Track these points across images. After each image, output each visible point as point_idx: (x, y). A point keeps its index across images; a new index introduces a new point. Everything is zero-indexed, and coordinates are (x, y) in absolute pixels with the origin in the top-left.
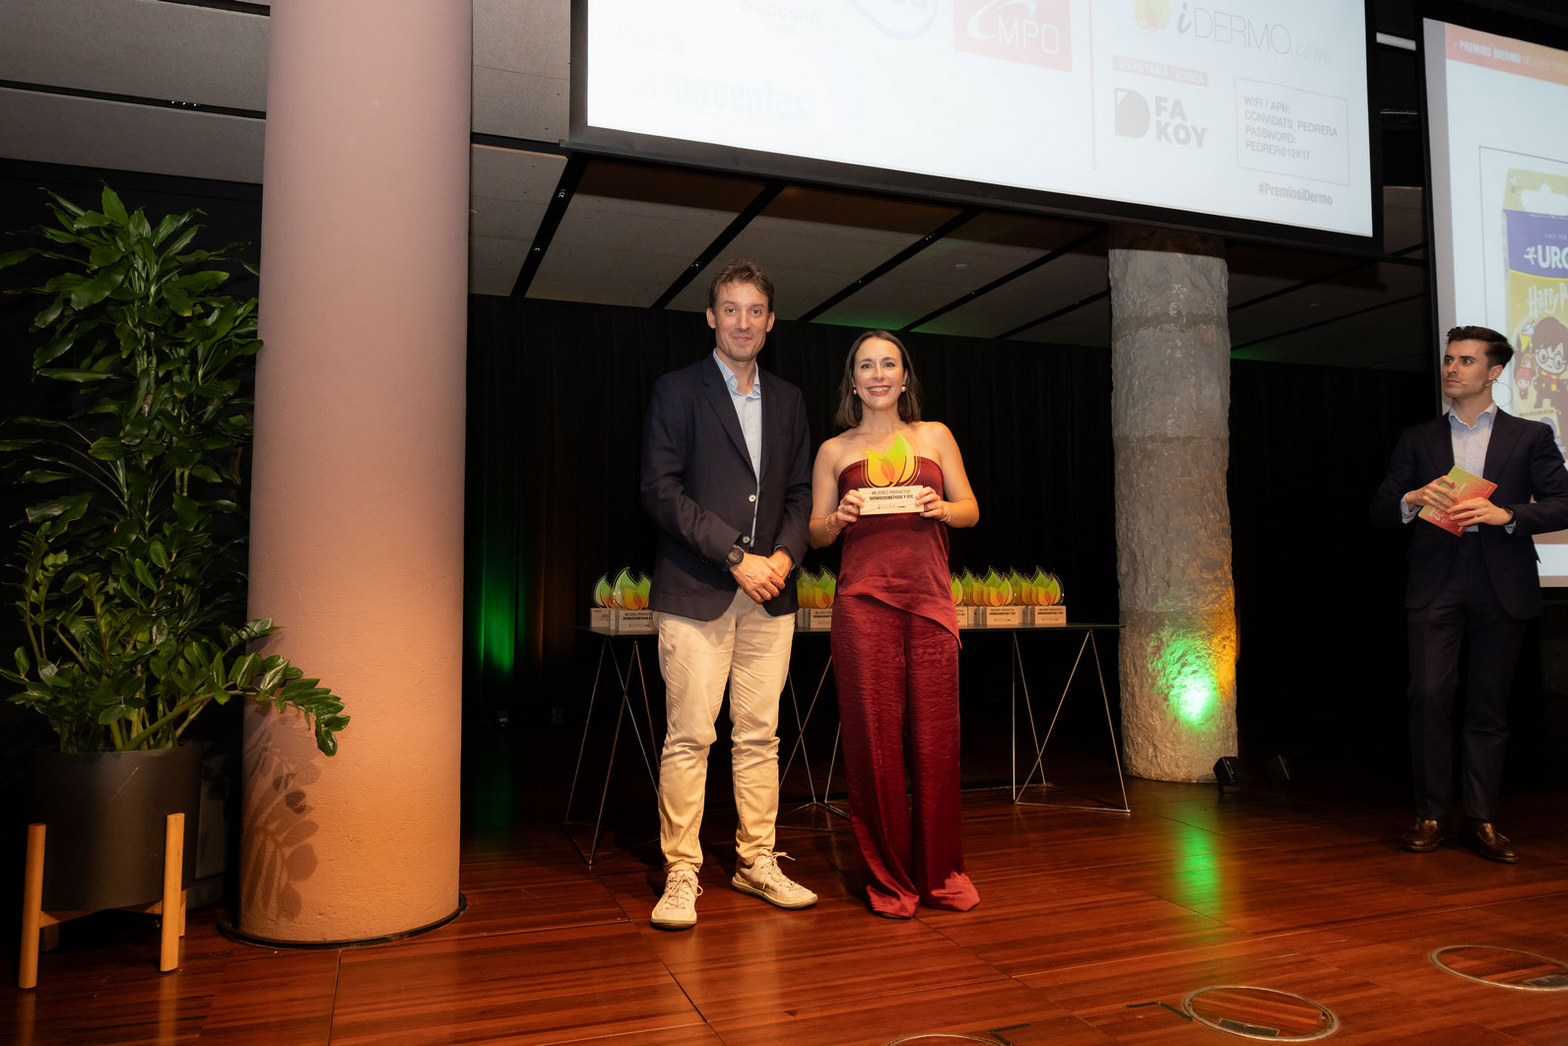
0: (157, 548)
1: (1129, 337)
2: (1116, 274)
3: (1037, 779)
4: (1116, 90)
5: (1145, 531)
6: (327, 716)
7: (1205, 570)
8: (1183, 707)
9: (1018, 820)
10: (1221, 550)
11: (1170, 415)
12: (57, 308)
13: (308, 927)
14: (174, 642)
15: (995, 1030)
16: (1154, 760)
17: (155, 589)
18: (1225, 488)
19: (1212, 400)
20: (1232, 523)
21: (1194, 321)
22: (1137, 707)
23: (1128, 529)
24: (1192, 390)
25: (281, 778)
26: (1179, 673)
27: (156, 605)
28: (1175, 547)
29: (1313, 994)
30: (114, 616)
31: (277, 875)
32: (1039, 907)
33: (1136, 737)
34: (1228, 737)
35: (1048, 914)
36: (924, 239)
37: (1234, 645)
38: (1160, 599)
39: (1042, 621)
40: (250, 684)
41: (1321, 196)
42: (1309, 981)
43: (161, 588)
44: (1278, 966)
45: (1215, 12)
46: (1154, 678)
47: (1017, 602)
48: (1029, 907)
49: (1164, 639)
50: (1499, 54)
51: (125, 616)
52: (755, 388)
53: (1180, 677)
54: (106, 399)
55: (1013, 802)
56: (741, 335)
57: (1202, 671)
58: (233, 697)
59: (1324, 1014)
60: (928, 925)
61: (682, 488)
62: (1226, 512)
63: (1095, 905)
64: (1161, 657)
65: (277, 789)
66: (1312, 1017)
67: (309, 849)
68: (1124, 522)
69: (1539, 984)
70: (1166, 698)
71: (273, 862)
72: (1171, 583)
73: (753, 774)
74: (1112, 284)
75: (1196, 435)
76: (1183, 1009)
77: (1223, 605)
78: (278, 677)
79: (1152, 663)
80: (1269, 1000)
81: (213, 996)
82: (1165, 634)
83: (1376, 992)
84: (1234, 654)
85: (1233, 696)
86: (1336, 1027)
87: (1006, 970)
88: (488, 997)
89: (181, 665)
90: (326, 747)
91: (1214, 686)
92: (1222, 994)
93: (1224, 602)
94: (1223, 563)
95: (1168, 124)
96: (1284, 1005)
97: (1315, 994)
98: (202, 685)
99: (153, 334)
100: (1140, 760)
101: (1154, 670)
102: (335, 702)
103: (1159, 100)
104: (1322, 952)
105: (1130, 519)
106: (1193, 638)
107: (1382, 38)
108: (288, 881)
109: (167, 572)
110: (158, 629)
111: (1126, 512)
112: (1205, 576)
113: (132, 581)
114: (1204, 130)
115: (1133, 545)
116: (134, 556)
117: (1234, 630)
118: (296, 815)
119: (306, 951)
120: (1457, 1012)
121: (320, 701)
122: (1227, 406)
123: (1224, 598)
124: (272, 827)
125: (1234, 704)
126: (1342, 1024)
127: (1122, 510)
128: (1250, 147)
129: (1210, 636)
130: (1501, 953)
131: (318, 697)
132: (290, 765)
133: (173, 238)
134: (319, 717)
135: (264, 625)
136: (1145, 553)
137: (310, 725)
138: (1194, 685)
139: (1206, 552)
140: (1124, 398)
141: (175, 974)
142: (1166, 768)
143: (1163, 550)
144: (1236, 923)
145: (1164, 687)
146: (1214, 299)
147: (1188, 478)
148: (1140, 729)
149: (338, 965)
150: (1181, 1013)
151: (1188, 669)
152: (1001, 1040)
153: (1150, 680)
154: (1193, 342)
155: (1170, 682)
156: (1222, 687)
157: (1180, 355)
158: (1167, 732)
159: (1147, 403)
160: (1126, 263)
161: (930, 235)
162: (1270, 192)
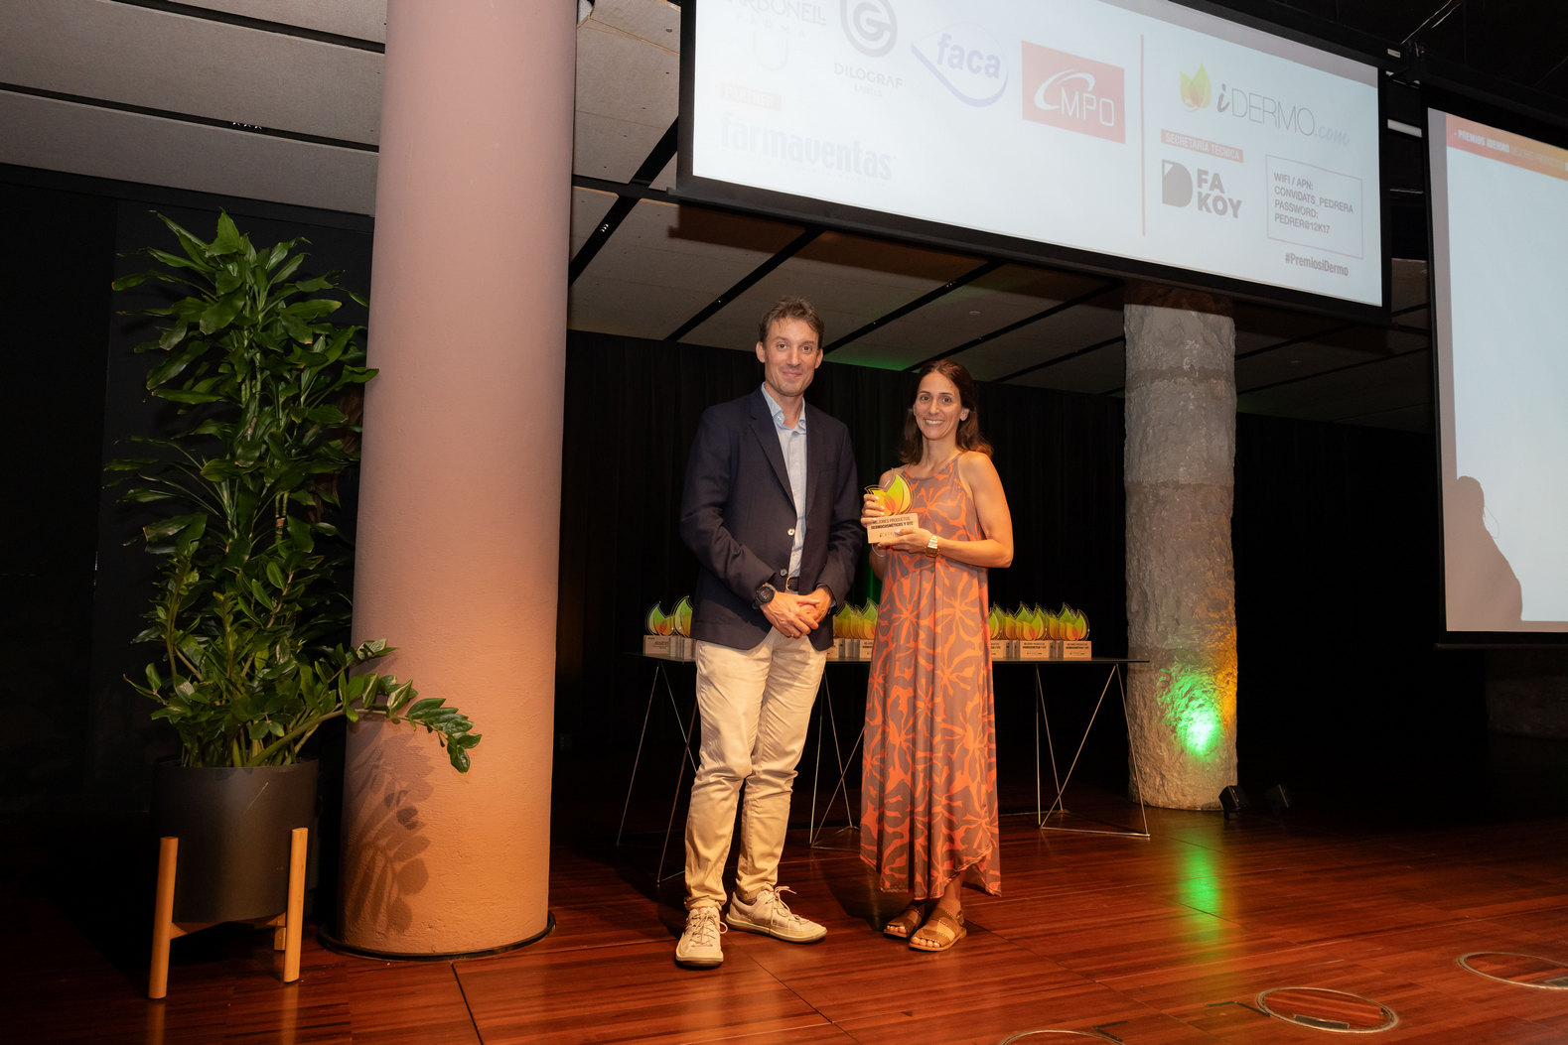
0: (273, 572)
1: (1144, 388)
2: (1131, 329)
3: (1057, 808)
4: (1164, 161)
5: (1156, 573)
6: (457, 735)
7: (1212, 610)
8: (1190, 738)
9: (1043, 844)
10: (1226, 591)
11: (1182, 463)
12: (181, 332)
13: (417, 941)
15: (1099, 1026)
16: (1161, 789)
17: (273, 608)
18: (1229, 534)
19: (1221, 448)
20: (1234, 566)
21: (1206, 375)
22: (1146, 738)
23: (1139, 569)
24: (1203, 440)
25: (393, 794)
26: (1187, 706)
27: (273, 625)
28: (1185, 588)
29: (1367, 993)
30: (240, 634)
31: (387, 889)
32: (1099, 920)
33: (1143, 766)
34: (1229, 769)
35: (1108, 927)
36: (945, 286)
37: (1236, 681)
38: (1169, 636)
39: (1069, 655)
40: (374, 701)
41: (1339, 267)
42: (1361, 983)
43: (279, 609)
44: (1329, 970)
45: (1250, 94)
46: (1163, 711)
47: (1046, 637)
48: (1089, 921)
49: (1173, 674)
50: (1491, 143)
51: (249, 635)
52: (800, 424)
53: (1189, 710)
54: (210, 420)
55: (1038, 827)
56: (791, 370)
57: (1208, 705)
58: (359, 713)
59: (1382, 1010)
60: (1002, 937)
61: (721, 520)
62: (1231, 556)
63: (1148, 919)
64: (1169, 691)
65: (389, 806)
66: (1374, 1012)
67: (420, 864)
68: (1135, 563)
69: (1558, 984)
70: (1174, 730)
71: (382, 875)
72: (1181, 621)
73: (767, 803)
74: (1126, 332)
75: (1205, 483)
76: (1258, 1007)
77: (1227, 643)
78: (402, 698)
79: (1161, 697)
81: (347, 1004)
82: (1174, 670)
83: (1421, 991)
84: (1235, 689)
85: (1235, 729)
86: (1396, 1022)
87: (1089, 975)
88: (615, 1002)
89: (302, 686)
90: (459, 765)
91: (1217, 719)
92: (1288, 994)
93: (1227, 640)
94: (1227, 602)
95: (1208, 195)
96: (1347, 1003)
97: (1371, 994)
98: (320, 703)
99: (258, 355)
101: (1162, 703)
102: (464, 721)
103: (1200, 172)
104: (1363, 958)
105: (1142, 560)
106: (1200, 673)
107: (1392, 125)
108: (399, 895)
109: (284, 593)
110: (281, 647)
111: (1138, 553)
112: (1212, 615)
113: (247, 598)
114: (1239, 203)
115: (1145, 585)
116: (248, 575)
117: (1236, 667)
118: (407, 831)
119: (416, 962)
120: (1495, 1008)
121: (448, 721)
122: (1233, 456)
123: (1228, 637)
124: (383, 842)
125: (1235, 736)
126: (1400, 1019)
127: (1132, 551)
128: (1278, 219)
129: (1215, 672)
130: (1519, 958)
131: (446, 716)
132: (402, 782)
133: (281, 265)
134: (450, 736)
135: (377, 646)
136: (1156, 593)
137: (442, 745)
138: (1200, 718)
139: (1213, 593)
140: (1137, 445)
141: (297, 985)
142: (1172, 795)
143: (1173, 591)
144: (1280, 934)
145: (1172, 720)
146: (1223, 354)
147: (1198, 523)
148: (1148, 759)
149: (453, 975)
150: (1258, 1011)
151: (1192, 704)
152: (1108, 1035)
153: (1158, 713)
154: (1204, 395)
155: (1178, 716)
156: (1226, 721)
157: (1192, 407)
158: (1174, 763)
159: (1160, 451)
160: (1142, 318)
161: (951, 282)
162: (1294, 261)
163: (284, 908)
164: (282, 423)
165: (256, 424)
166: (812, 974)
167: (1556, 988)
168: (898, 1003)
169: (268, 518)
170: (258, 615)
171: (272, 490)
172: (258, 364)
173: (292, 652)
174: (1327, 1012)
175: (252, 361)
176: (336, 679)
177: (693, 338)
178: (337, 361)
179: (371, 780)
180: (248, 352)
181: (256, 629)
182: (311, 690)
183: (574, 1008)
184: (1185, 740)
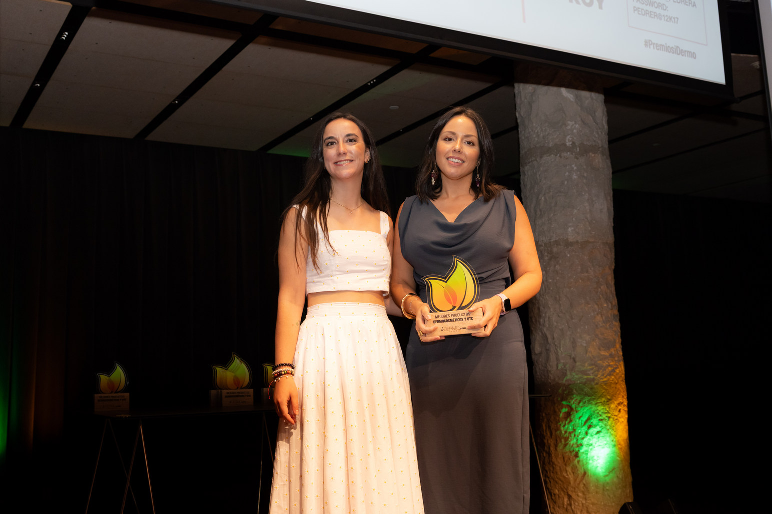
1: (535, 162)
2: (522, 115)
5: (554, 319)
7: (602, 348)
8: (591, 462)
10: (612, 332)
11: (570, 224)
16: (569, 508)
18: (612, 283)
20: (619, 310)
21: (585, 150)
22: (553, 463)
23: (540, 317)
24: (586, 204)
26: (587, 433)
28: (579, 330)
34: (626, 485)
36: (366, 85)
37: (626, 409)
38: (568, 373)
41: (688, 52)
46: (567, 439)
49: (573, 406)
53: (588, 437)
57: (604, 431)
62: (615, 302)
64: (571, 421)
68: (536, 311)
70: (577, 455)
72: (577, 359)
74: (519, 121)
75: (592, 240)
77: (618, 377)
79: (564, 426)
82: (574, 402)
84: (627, 416)
85: (627, 451)
91: (613, 443)
93: (618, 374)
100: (557, 509)
101: (566, 432)
105: (542, 308)
106: (596, 404)
112: (603, 353)
115: (545, 330)
117: (625, 397)
122: (612, 217)
123: (617, 371)
125: (628, 458)
128: (636, 12)
129: (608, 402)
136: (555, 336)
138: (598, 444)
139: (602, 334)
143: (569, 333)
145: (575, 446)
146: (600, 137)
147: (586, 274)
148: (556, 482)
151: (593, 431)
153: (563, 440)
154: (585, 167)
155: (579, 442)
156: (620, 444)
157: (575, 177)
158: (579, 484)
159: (552, 215)
160: (530, 104)
161: (372, 80)
162: (652, 46)
177: (156, 135)
184: (587, 463)
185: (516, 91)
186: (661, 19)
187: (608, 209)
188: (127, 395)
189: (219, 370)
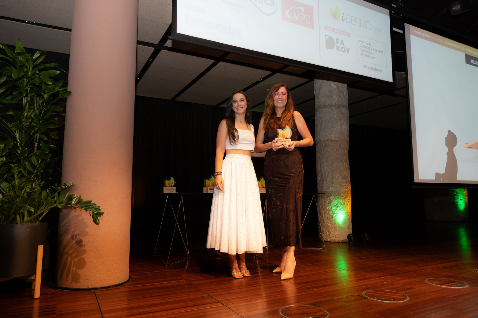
0: (34, 160)
1: (321, 111)
2: (316, 93)
4: (326, 35)
5: (326, 168)
6: (96, 212)
7: (343, 179)
8: (337, 219)
10: (347, 173)
11: (333, 134)
13: (83, 284)
14: (40, 189)
15: (314, 303)
16: (329, 236)
17: (33, 172)
18: (348, 156)
19: (344, 129)
20: (350, 166)
21: (339, 106)
22: (324, 220)
23: (321, 167)
24: (339, 126)
25: (74, 235)
26: (336, 209)
27: (33, 177)
28: (335, 172)
30: (20, 179)
31: (72, 266)
32: (311, 273)
33: (323, 229)
34: (350, 229)
35: (314, 275)
36: (258, 81)
37: (351, 201)
38: (330, 188)
40: (68, 202)
41: (380, 70)
42: (396, 288)
43: (35, 172)
44: (386, 285)
45: (351, 16)
46: (329, 211)
48: (308, 273)
50: (423, 35)
51: (24, 180)
53: (337, 211)
57: (343, 209)
58: (62, 206)
59: (404, 296)
62: (348, 162)
63: (327, 272)
64: (331, 205)
65: (72, 240)
66: (401, 296)
67: (83, 259)
68: (319, 165)
69: (457, 286)
70: (332, 217)
71: (71, 262)
72: (334, 182)
74: (315, 95)
75: (341, 140)
76: (364, 296)
77: (348, 190)
78: (77, 201)
79: (328, 207)
80: (387, 293)
82: (332, 198)
83: (415, 290)
84: (351, 204)
85: (351, 216)
86: (408, 299)
87: (309, 288)
88: (150, 301)
89: (42, 197)
90: (96, 222)
91: (346, 213)
92: (374, 292)
94: (348, 176)
95: (339, 46)
96: (392, 294)
97: (399, 291)
98: (49, 203)
99: (29, 88)
100: (324, 236)
101: (329, 209)
102: (98, 208)
103: (337, 39)
104: (396, 281)
105: (321, 164)
106: (340, 199)
107: (394, 29)
108: (76, 270)
109: (37, 166)
110: (35, 184)
111: (320, 162)
112: (343, 181)
113: (25, 169)
114: (349, 49)
115: (322, 172)
117: (351, 197)
118: (79, 248)
119: (82, 291)
121: (93, 208)
122: (348, 131)
123: (348, 187)
124: (71, 252)
125: (351, 219)
127: (319, 161)
128: (361, 55)
129: (344, 199)
130: (444, 280)
131: (92, 206)
132: (77, 231)
133: (38, 58)
134: (93, 212)
135: (70, 184)
136: (326, 174)
137: (90, 215)
138: (340, 213)
139: (343, 174)
140: (319, 128)
141: (39, 299)
142: (332, 238)
143: (331, 173)
144: (368, 275)
145: (332, 214)
146: (345, 101)
147: (338, 152)
148: (325, 226)
149: (94, 295)
150: (364, 297)
151: (339, 208)
152: (316, 306)
153: (327, 212)
154: (339, 113)
155: (333, 212)
156: (348, 214)
157: (336, 116)
158: (333, 227)
159: (326, 130)
160: (320, 89)
161: (261, 79)
162: (366, 67)
163: (35, 273)
164: (37, 111)
165: (28, 112)
166: (217, 291)
167: (457, 288)
168: (246, 299)
169: (32, 143)
170: (28, 174)
171: (34, 134)
172: (29, 91)
173: (39, 186)
174: (386, 296)
175: (27, 90)
176: (55, 196)
177: (180, 99)
178: (58, 91)
179: (67, 230)
180: (26, 88)
181: (27, 178)
182: (46, 198)
183: (136, 303)
184: (336, 220)
185: (314, 84)
186: (370, 58)
187: (347, 129)
188: (175, 188)
189: (207, 181)
